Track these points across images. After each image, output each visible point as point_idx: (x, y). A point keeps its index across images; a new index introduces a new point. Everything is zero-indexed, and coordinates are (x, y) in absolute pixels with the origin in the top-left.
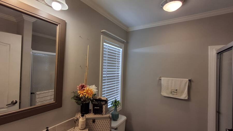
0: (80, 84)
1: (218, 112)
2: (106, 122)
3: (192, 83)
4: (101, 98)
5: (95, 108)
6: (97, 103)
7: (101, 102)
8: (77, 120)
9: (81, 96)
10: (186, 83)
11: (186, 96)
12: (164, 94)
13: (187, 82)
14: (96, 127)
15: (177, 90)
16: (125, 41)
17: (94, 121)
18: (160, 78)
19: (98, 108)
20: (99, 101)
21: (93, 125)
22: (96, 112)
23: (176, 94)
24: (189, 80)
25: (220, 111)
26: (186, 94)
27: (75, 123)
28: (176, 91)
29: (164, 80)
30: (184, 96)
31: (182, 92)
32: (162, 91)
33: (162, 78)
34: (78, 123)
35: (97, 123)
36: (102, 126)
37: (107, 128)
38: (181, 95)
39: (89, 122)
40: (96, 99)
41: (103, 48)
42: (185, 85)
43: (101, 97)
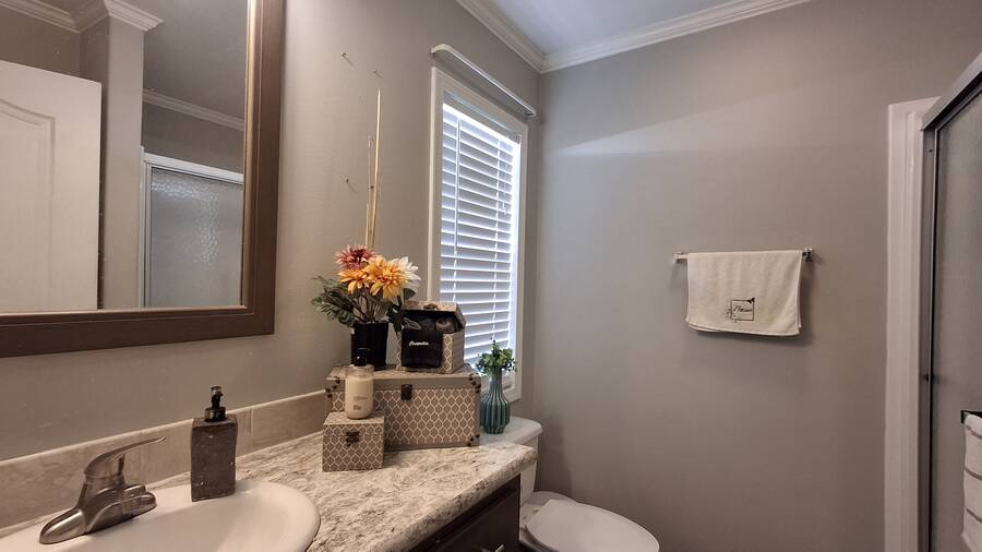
0: (349, 247)
1: (930, 378)
2: (460, 401)
3: (818, 268)
4: (436, 307)
5: (412, 343)
6: (420, 328)
7: (434, 321)
8: (339, 385)
9: (351, 287)
10: (792, 267)
11: (793, 323)
12: (701, 320)
13: (795, 263)
14: (418, 418)
15: (753, 299)
16: (534, 112)
17: (407, 393)
18: (681, 257)
19: (424, 343)
20: (429, 320)
21: (405, 411)
22: (413, 360)
23: (749, 315)
24: (804, 254)
25: (935, 372)
26: (791, 315)
27: (330, 396)
28: (749, 306)
29: (699, 265)
30: (785, 322)
31: (777, 306)
32: (690, 310)
33: (691, 257)
34: (343, 397)
35: (418, 402)
36: (443, 417)
37: (463, 424)
38: (771, 321)
39: (388, 395)
40: (415, 308)
41: (440, 125)
42: (789, 276)
43: (434, 303)
